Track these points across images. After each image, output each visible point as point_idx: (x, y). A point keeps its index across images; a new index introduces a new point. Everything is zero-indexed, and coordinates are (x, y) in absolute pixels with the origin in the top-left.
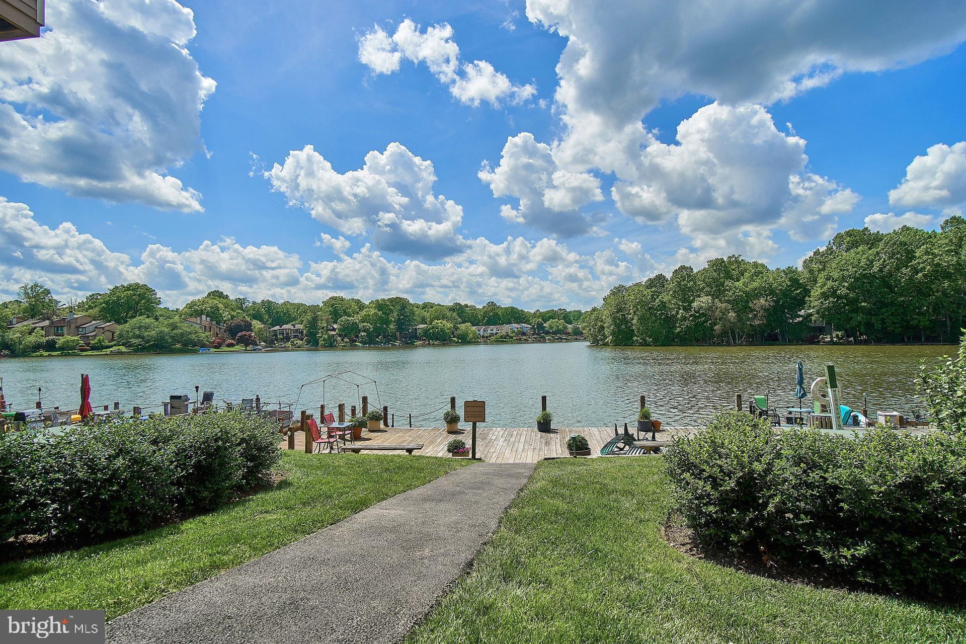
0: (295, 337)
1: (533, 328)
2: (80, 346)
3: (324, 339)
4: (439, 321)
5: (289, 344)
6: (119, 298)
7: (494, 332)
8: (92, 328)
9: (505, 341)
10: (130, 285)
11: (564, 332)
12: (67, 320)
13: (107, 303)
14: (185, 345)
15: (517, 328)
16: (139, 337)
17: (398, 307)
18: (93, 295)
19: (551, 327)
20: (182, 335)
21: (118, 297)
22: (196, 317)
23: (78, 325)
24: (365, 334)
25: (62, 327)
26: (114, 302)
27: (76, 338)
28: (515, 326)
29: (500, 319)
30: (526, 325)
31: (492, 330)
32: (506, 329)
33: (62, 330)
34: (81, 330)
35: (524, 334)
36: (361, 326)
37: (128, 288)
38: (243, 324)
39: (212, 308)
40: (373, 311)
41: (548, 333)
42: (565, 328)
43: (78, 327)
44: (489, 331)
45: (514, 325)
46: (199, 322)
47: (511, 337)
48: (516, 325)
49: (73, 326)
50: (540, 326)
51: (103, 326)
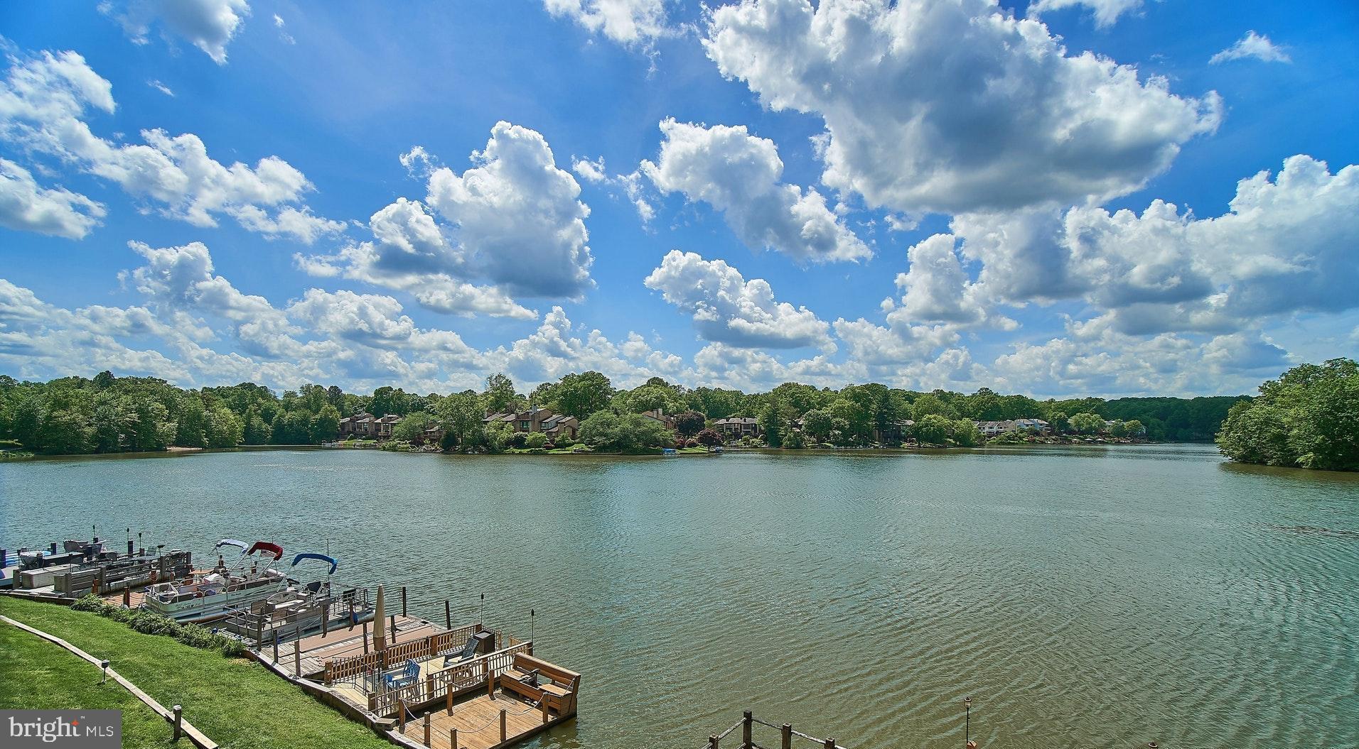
0: (747, 433)
1: (1050, 425)
2: (545, 444)
3: (790, 437)
4: (932, 416)
5: (740, 442)
6: (576, 389)
7: (995, 430)
8: (553, 424)
9: (1014, 444)
10: (586, 374)
11: (1097, 432)
12: (530, 414)
13: (564, 394)
14: (646, 444)
15: (1027, 425)
16: (601, 434)
17: (879, 397)
18: (543, 385)
19: (1078, 424)
20: (643, 433)
21: (575, 387)
22: (652, 411)
23: (541, 419)
24: (840, 432)
25: (527, 422)
26: (572, 393)
27: (541, 435)
28: (1023, 423)
29: (1000, 412)
30: (1040, 421)
31: (991, 428)
32: (1011, 427)
33: (527, 425)
34: (543, 425)
35: (1037, 434)
36: (834, 421)
37: (583, 378)
38: (695, 418)
39: (656, 398)
40: (848, 404)
41: (1072, 432)
42: (1103, 426)
43: (541, 422)
44: (987, 429)
45: (1022, 420)
46: (655, 416)
47: (1021, 438)
48: (1026, 421)
49: (537, 420)
50: (1063, 423)
51: (564, 421)
